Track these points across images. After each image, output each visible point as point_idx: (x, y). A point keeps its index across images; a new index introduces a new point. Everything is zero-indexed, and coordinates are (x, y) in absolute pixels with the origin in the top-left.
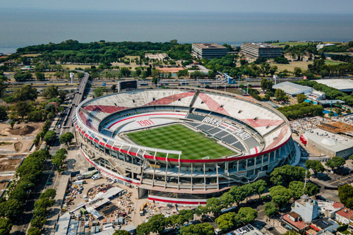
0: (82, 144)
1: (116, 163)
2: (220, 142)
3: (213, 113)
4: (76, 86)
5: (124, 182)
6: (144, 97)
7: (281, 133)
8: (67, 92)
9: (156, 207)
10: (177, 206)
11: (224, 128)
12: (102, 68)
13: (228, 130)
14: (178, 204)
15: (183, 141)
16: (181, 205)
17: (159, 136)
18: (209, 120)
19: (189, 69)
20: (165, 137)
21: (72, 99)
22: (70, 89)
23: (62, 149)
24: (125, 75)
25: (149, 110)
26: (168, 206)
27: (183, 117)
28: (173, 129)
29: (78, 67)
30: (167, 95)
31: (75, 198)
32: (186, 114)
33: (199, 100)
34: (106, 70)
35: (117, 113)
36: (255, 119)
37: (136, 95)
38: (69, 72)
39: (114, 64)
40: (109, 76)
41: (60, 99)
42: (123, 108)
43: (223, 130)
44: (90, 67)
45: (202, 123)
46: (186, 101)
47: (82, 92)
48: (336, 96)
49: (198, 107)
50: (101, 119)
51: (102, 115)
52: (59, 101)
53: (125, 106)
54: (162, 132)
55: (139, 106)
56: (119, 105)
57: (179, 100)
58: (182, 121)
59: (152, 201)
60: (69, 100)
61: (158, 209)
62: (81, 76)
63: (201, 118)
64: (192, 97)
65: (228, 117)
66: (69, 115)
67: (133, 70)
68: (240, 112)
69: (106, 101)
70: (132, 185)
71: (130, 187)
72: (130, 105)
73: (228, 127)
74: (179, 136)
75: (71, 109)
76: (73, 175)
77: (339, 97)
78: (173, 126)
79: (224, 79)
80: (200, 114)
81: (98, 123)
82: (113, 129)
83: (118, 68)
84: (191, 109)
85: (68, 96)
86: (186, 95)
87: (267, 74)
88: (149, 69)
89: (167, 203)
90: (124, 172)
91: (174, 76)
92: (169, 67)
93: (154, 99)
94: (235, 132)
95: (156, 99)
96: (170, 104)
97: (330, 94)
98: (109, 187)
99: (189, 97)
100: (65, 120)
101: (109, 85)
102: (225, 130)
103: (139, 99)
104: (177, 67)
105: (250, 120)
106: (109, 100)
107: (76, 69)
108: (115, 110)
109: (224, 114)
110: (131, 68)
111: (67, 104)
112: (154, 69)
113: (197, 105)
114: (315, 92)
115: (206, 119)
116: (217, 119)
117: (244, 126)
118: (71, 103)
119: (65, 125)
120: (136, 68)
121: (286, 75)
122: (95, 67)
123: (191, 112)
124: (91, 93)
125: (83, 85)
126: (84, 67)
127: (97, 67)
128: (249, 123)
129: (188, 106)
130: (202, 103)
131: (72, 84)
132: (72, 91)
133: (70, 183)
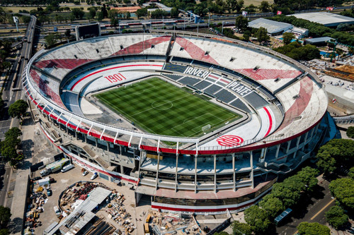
0: (40, 121)
1: (96, 152)
2: (214, 100)
3: (196, 62)
4: (22, 33)
5: (110, 177)
6: (109, 45)
7: (302, 90)
8: (13, 40)
9: (166, 221)
10: (195, 216)
11: (214, 81)
12: (50, 10)
13: (218, 83)
14: (196, 213)
15: (169, 102)
16: (201, 213)
17: (136, 97)
18: (191, 71)
19: (147, 7)
20: (145, 97)
21: (20, 49)
22: (16, 36)
23: (13, 129)
24: (77, 17)
25: (117, 61)
26: (183, 216)
27: (160, 68)
28: (150, 84)
29: (22, 9)
30: (137, 42)
31: (42, 211)
32: (162, 64)
33: (176, 46)
34: (55, 12)
35: (80, 68)
36: (256, 69)
37: (100, 42)
38: (13, 15)
39: (62, 5)
40: (60, 19)
41: (4, 51)
42: (86, 60)
43: (213, 83)
44: (36, 9)
45: (184, 75)
46: (161, 48)
47: (31, 41)
48: (323, 33)
49: (176, 55)
50: (61, 79)
51: (61, 73)
52: (4, 54)
53: (88, 58)
54: (139, 90)
55: (104, 56)
56: (80, 57)
57: (153, 47)
58: (159, 73)
59: (157, 210)
60: (16, 51)
61: (169, 225)
62: (28, 20)
63: (182, 69)
64: (168, 43)
65: (217, 67)
66: (18, 72)
67: (86, 10)
68: (232, 60)
69: (64, 53)
70: (122, 181)
71: (120, 184)
72: (94, 56)
73: (217, 79)
74: (162, 95)
75: (20, 63)
76: (34, 168)
77: (327, 33)
78: (150, 81)
79: (189, 17)
80: (179, 63)
81: (58, 84)
82: (77, 89)
83: (68, 9)
84: (167, 57)
85: (14, 46)
86: (160, 40)
87: (233, 10)
88: (103, 9)
89: (180, 212)
90: (109, 164)
91: (133, 16)
92: (124, 6)
93: (122, 47)
94: (229, 86)
95: (125, 47)
96: (142, 53)
97: (315, 31)
98: (89, 187)
99: (163, 43)
100: (14, 79)
101: (62, 30)
102: (215, 83)
103: (103, 48)
104: (133, 6)
105: (247, 70)
106: (67, 52)
107: (20, 11)
108: (77, 64)
109: (211, 62)
110: (83, 9)
111: (14, 56)
112: (109, 9)
113: (176, 52)
114: (296, 29)
115: (188, 70)
116: (201, 69)
117: (240, 79)
118: (19, 55)
119: (14, 87)
120: (89, 9)
121: (253, 11)
122: (42, 9)
123: (167, 61)
124: (42, 41)
125: (31, 31)
126: (29, 9)
127: (44, 8)
128: (248, 75)
129: (165, 54)
130: (181, 49)
131: (17, 30)
132: (19, 39)
133: (31, 183)
